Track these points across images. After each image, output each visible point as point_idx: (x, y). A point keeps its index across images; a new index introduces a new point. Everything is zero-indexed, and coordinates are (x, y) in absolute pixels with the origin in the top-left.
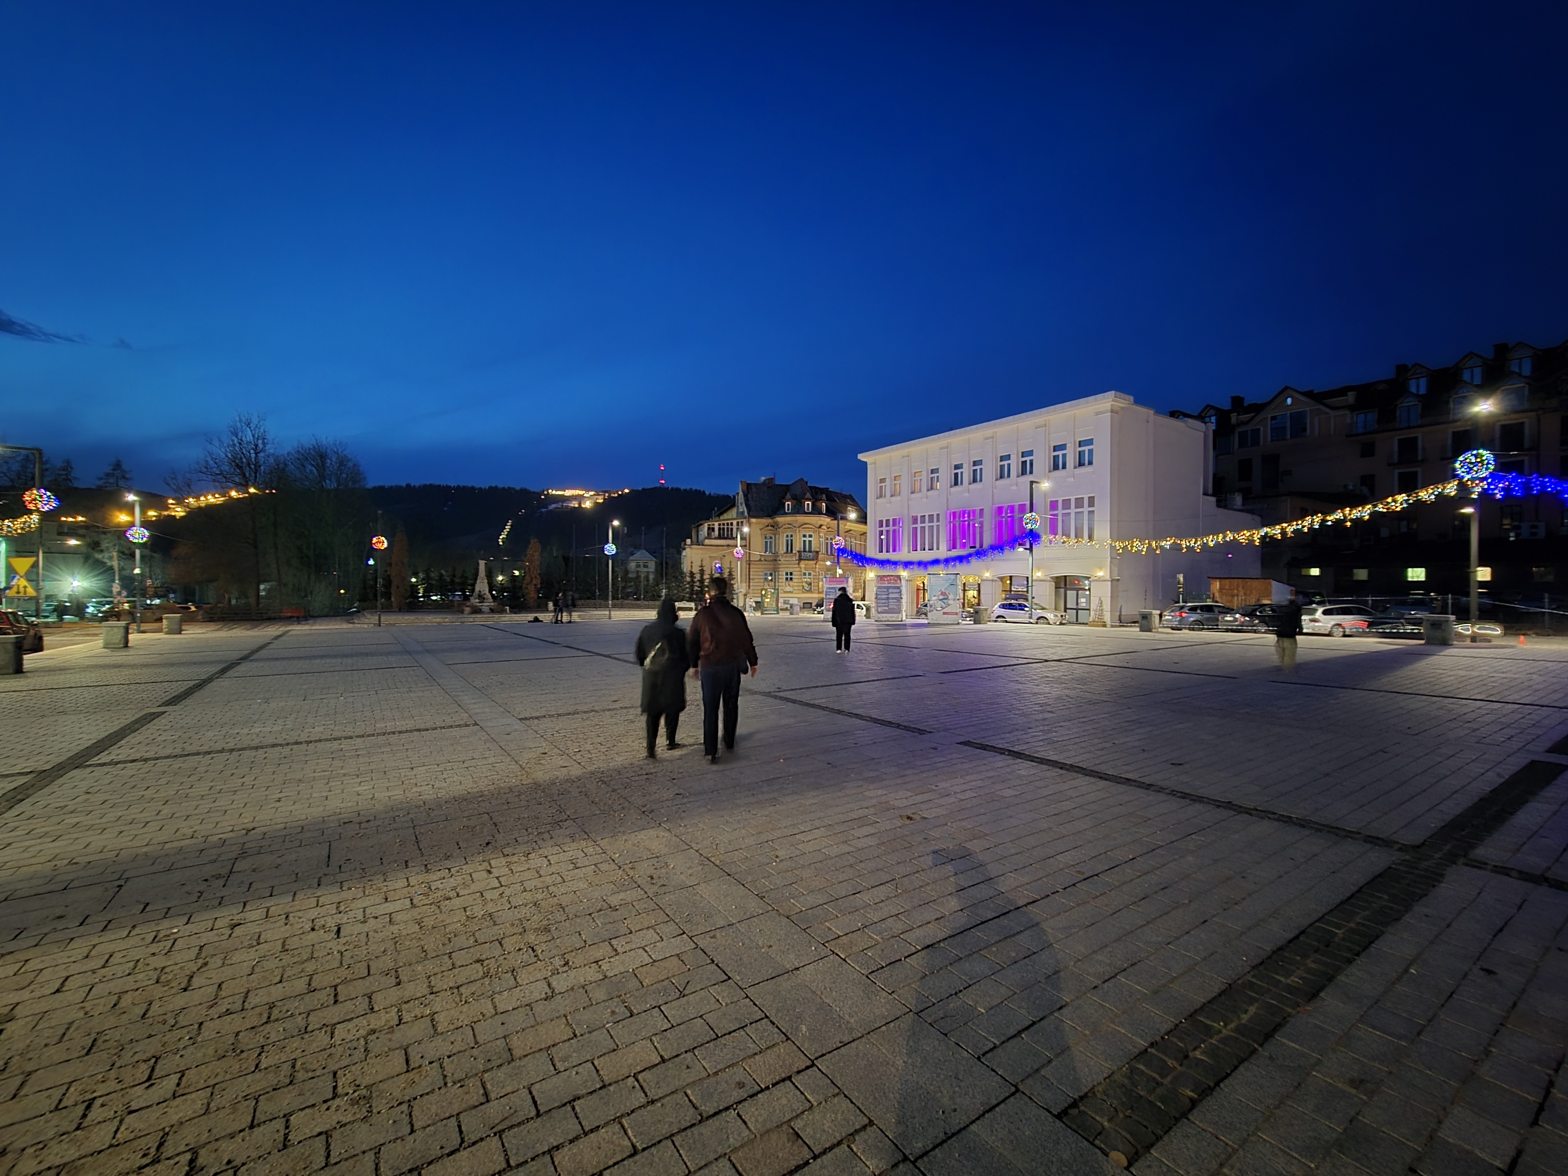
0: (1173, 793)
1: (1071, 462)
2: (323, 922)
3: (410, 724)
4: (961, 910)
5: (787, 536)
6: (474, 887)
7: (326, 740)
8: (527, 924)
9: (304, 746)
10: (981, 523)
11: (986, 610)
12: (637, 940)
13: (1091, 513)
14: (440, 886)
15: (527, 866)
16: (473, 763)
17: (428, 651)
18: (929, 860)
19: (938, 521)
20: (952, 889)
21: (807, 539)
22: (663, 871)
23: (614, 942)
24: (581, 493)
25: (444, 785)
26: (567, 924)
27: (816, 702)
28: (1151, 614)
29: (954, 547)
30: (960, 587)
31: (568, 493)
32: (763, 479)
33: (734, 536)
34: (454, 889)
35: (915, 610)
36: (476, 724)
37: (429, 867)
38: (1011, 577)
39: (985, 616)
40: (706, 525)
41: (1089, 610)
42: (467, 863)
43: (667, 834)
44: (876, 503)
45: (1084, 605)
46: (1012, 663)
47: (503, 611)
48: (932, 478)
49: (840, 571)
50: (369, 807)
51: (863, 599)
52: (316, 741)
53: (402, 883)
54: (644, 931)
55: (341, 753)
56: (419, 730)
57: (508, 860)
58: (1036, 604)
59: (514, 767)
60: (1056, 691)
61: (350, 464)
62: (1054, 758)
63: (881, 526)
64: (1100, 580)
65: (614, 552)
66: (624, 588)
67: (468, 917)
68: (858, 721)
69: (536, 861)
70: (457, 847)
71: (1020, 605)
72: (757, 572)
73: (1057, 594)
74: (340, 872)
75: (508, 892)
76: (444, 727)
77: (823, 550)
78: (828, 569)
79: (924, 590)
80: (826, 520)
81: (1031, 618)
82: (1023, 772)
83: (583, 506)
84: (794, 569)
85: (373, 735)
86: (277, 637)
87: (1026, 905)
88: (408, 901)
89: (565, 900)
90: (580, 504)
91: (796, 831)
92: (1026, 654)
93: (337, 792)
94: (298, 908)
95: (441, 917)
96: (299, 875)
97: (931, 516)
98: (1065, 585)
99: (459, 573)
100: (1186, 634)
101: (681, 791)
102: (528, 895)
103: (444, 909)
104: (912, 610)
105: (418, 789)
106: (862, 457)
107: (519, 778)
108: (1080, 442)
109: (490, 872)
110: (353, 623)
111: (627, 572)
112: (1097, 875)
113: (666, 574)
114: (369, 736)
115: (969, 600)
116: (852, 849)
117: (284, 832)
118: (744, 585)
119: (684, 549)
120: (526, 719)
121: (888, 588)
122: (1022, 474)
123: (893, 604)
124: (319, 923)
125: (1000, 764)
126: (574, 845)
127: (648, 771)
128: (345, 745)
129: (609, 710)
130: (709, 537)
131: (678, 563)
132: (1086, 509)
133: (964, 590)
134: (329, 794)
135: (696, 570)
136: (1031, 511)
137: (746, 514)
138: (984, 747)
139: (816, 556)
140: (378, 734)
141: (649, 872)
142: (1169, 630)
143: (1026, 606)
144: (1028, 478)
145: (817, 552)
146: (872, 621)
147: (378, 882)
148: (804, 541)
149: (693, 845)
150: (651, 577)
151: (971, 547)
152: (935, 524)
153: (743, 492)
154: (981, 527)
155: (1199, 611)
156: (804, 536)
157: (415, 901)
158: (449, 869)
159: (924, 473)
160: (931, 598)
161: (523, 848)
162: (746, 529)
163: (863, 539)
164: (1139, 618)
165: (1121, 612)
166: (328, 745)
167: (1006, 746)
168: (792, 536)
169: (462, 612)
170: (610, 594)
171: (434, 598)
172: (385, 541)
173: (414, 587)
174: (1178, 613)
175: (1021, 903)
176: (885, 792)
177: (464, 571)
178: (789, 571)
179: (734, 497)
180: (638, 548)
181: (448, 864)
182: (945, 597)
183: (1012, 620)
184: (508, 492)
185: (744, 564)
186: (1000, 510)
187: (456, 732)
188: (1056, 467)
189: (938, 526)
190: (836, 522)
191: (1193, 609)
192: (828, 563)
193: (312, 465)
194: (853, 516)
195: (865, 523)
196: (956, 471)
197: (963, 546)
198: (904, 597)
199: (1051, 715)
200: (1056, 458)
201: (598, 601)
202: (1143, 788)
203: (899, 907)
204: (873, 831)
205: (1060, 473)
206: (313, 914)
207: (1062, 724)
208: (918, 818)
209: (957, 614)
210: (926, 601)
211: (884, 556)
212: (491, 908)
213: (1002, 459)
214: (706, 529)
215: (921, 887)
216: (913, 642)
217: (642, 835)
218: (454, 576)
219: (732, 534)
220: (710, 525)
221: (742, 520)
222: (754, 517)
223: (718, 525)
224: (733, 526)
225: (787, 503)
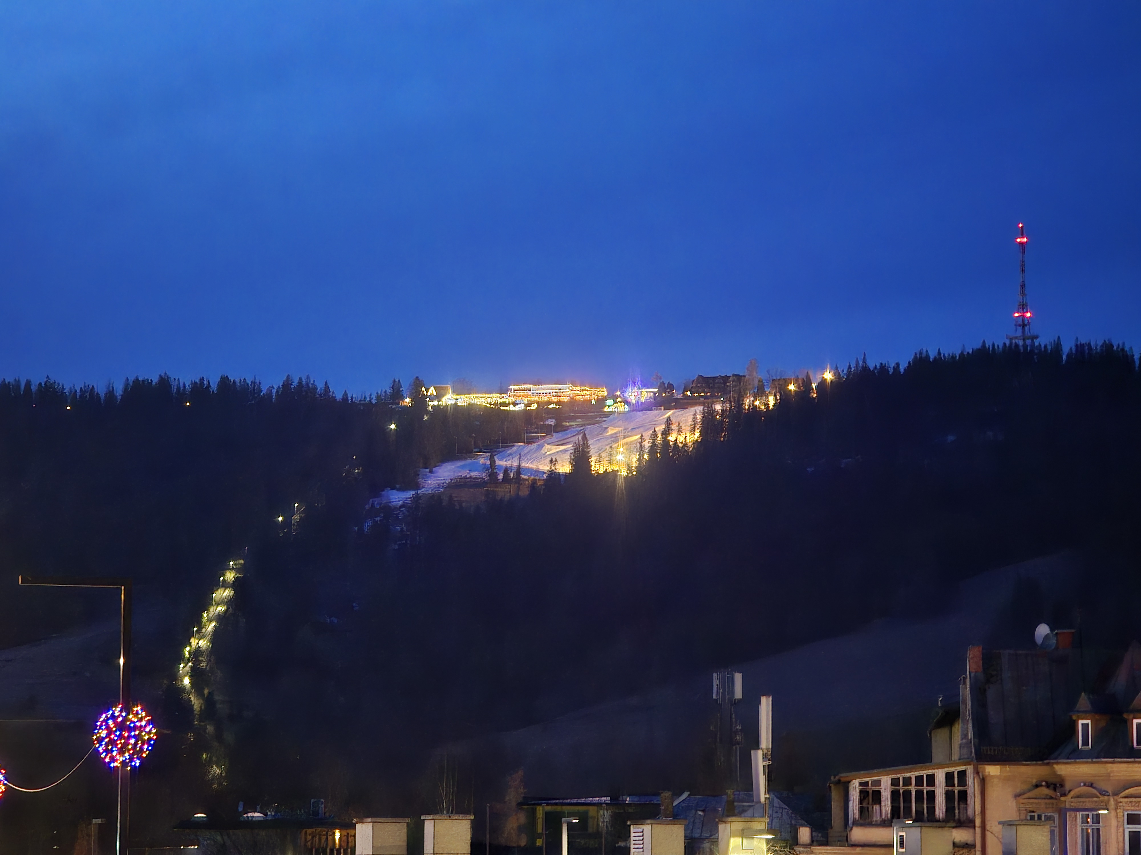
5: (1085, 819)
24: (589, 393)
31: (520, 397)
40: (856, 783)
90: (581, 459)
130: (864, 818)
137: (967, 752)
148: (1134, 835)
156: (1132, 819)
214: (856, 797)
219: (932, 809)
220: (866, 784)
221: (962, 768)
222: (993, 760)
223: (892, 784)
224: (933, 785)
225: (1081, 722)
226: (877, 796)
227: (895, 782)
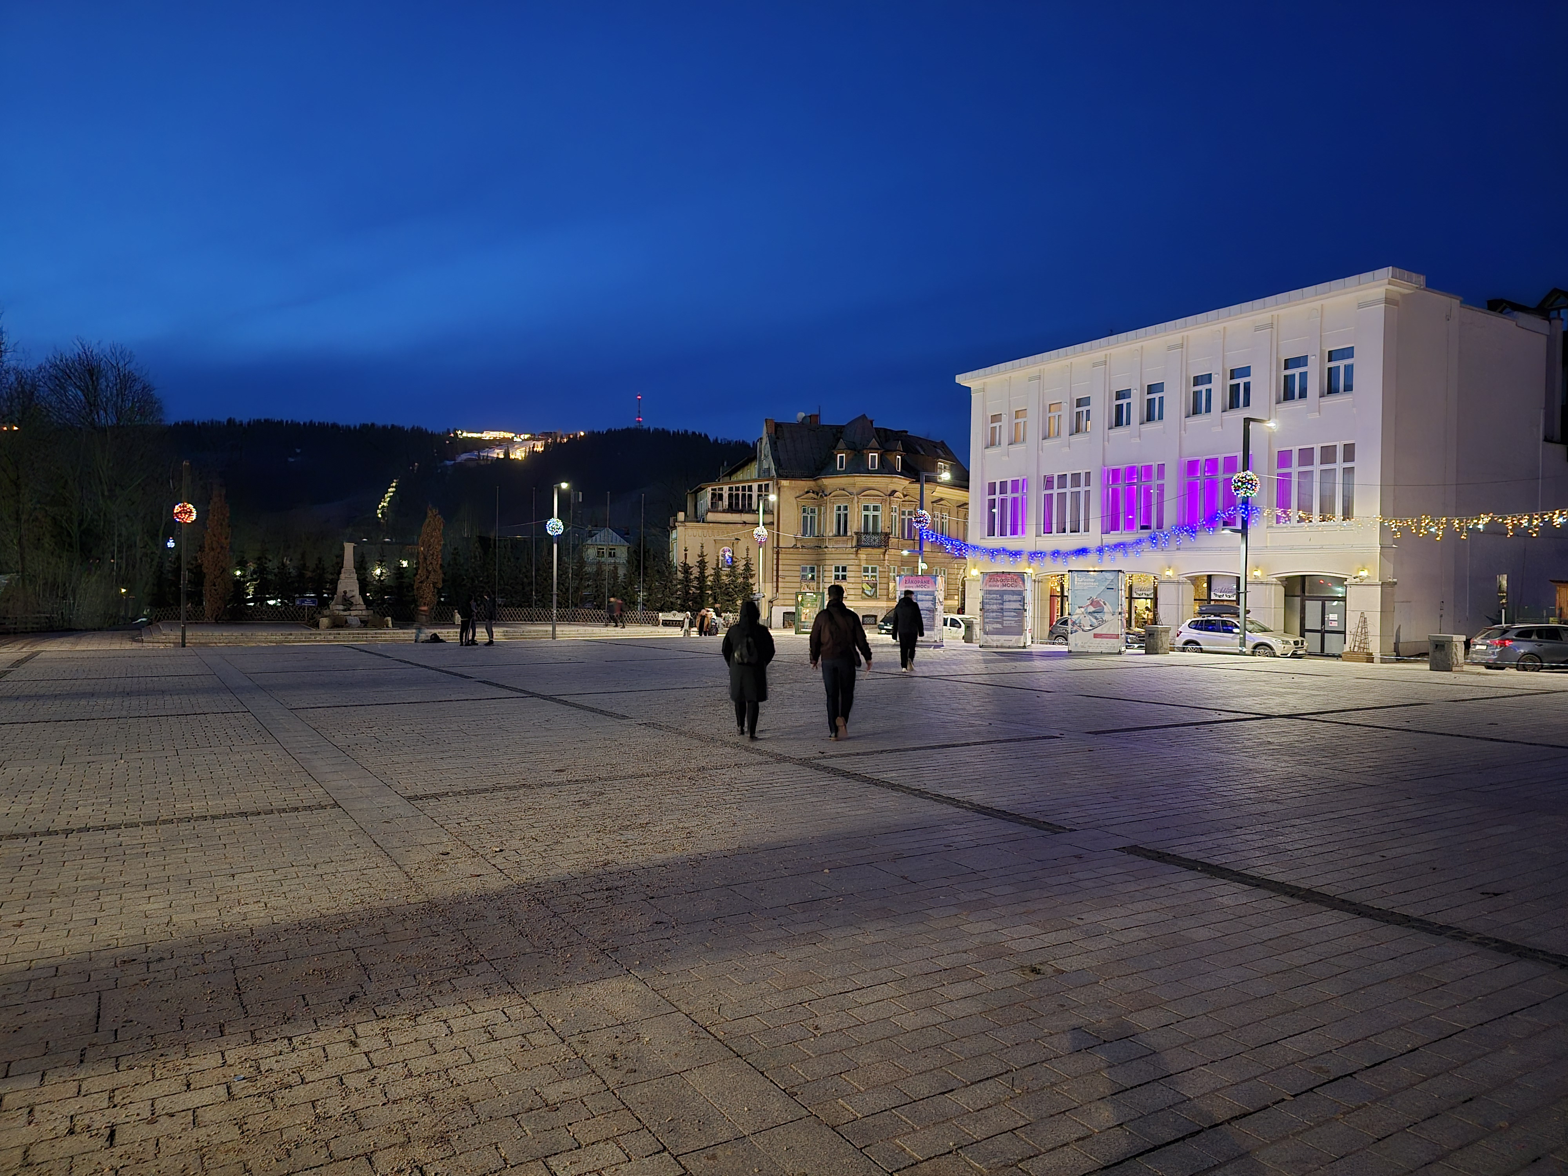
0: (1483, 942)
1: (1314, 386)
2: (87, 1122)
3: (231, 804)
4: (1120, 1125)
5: (839, 508)
6: (329, 1069)
7: (96, 829)
8: (413, 1131)
9: (61, 838)
10: (1161, 488)
11: (1167, 631)
12: (589, 1159)
13: (1349, 471)
14: (276, 1067)
15: (414, 1035)
16: (329, 868)
17: (262, 688)
18: (1065, 1042)
19: (1088, 483)
20: (1104, 1089)
21: (871, 513)
22: (632, 1047)
23: (553, 1162)
24: (509, 435)
25: (283, 902)
26: (477, 1130)
27: (883, 776)
28: (1451, 641)
29: (1115, 527)
30: (1124, 594)
31: (488, 435)
32: (801, 415)
33: (754, 507)
34: (297, 1071)
35: (1047, 628)
36: (336, 805)
37: (257, 1034)
38: (1209, 577)
39: (1165, 641)
40: (709, 489)
41: (1344, 633)
42: (319, 1030)
43: (640, 987)
44: (983, 457)
45: (1335, 624)
46: (1210, 719)
47: (383, 625)
48: (1078, 413)
49: (923, 566)
50: (163, 937)
51: (961, 611)
52: (80, 830)
53: (214, 1060)
54: (601, 1145)
55: (120, 851)
56: (245, 814)
57: (384, 1025)
58: (1252, 623)
59: (398, 877)
60: (1283, 767)
61: (138, 387)
62: (1280, 878)
63: (992, 491)
64: (1362, 583)
65: (560, 532)
66: (577, 589)
67: (317, 1116)
68: (952, 810)
69: (428, 1027)
70: (303, 1003)
71: (1224, 623)
72: (791, 566)
73: (1287, 606)
74: (116, 1041)
75: (382, 1077)
76: (284, 810)
77: (897, 531)
78: (904, 562)
79: (1063, 596)
80: (901, 483)
81: (1243, 644)
82: (1225, 901)
83: (512, 457)
84: (849, 561)
85: (172, 821)
86: (19, 663)
87: (1229, 1122)
88: (222, 1091)
89: (473, 1092)
90: (507, 454)
91: (849, 986)
92: (1235, 704)
93: (113, 911)
94: (48, 1097)
95: (275, 1116)
96: (51, 1045)
97: (1076, 477)
98: (1304, 592)
99: (311, 564)
100: (1511, 677)
101: (665, 918)
102: (416, 1084)
103: (280, 1103)
104: (1042, 630)
105: (244, 909)
106: (962, 379)
107: (405, 892)
108: (1330, 352)
109: (354, 1044)
110: (142, 641)
111: (582, 563)
112: (1350, 1075)
113: (645, 568)
114: (165, 822)
115: (1139, 615)
116: (939, 1019)
117: (29, 975)
118: (769, 586)
119: (675, 527)
120: (416, 798)
121: (1002, 593)
122: (1231, 407)
123: (1010, 620)
124: (81, 1122)
125: (1185, 887)
126: (491, 1003)
127: (610, 885)
128: (127, 837)
129: (551, 785)
130: (714, 508)
131: (664, 549)
132: (1339, 465)
133: (1131, 598)
134: (99, 915)
135: (692, 561)
136: (1246, 467)
137: (773, 473)
138: (1161, 857)
139: (884, 541)
140: (180, 820)
141: (612, 1046)
142: (1483, 669)
143: (1237, 627)
144: (1242, 413)
145: (887, 535)
146: (975, 646)
147: (176, 1057)
148: (866, 517)
149: (683, 1007)
150: (621, 572)
151: (1143, 528)
152: (1082, 489)
153: (769, 437)
154: (1161, 495)
155: (1534, 637)
156: (866, 508)
157: (235, 1090)
158: (290, 1039)
159: (1066, 406)
160: (1076, 611)
161: (405, 1007)
162: (773, 498)
163: (962, 514)
164: (1431, 650)
165: (1398, 637)
166: (99, 836)
167: (1201, 856)
168: (846, 508)
169: (317, 625)
170: (555, 598)
171: (271, 602)
172: (194, 510)
173: (239, 585)
174: (1497, 640)
175: (1221, 1115)
176: (994, 927)
177: (320, 560)
178: (841, 564)
179: (755, 445)
180: (599, 525)
181: (287, 1029)
182: (1097, 609)
183: (1211, 648)
184: (394, 433)
185: (769, 552)
186: (1192, 467)
187: (303, 817)
188: (1288, 395)
189: (1087, 493)
190: (918, 486)
191: (1524, 634)
192: (905, 553)
193: (79, 387)
194: (946, 476)
195: (966, 488)
196: (1119, 402)
197: (1130, 525)
198: (1029, 607)
199: (1275, 806)
200: (1289, 380)
201: (535, 611)
202: (1431, 932)
203: (1017, 1117)
204: (973, 991)
205: (1296, 406)
206: (72, 1107)
207: (1293, 822)
208: (1049, 970)
209: (1117, 636)
210: (1066, 615)
211: (996, 542)
212: (355, 1102)
213: (1197, 381)
214: (709, 496)
215: (1053, 1084)
216: (1044, 681)
217: (598, 989)
218: (304, 566)
219: (750, 505)
220: (715, 490)
221: (766, 482)
222: (786, 478)
223: (729, 490)
224: (752, 491)
225: (839, 455)
226: (721, 497)
227: (731, 489)
